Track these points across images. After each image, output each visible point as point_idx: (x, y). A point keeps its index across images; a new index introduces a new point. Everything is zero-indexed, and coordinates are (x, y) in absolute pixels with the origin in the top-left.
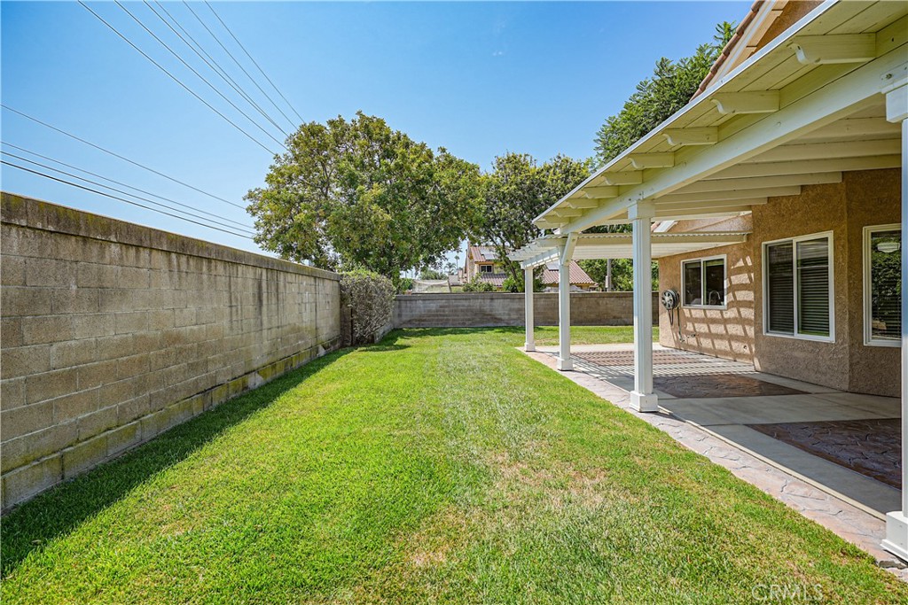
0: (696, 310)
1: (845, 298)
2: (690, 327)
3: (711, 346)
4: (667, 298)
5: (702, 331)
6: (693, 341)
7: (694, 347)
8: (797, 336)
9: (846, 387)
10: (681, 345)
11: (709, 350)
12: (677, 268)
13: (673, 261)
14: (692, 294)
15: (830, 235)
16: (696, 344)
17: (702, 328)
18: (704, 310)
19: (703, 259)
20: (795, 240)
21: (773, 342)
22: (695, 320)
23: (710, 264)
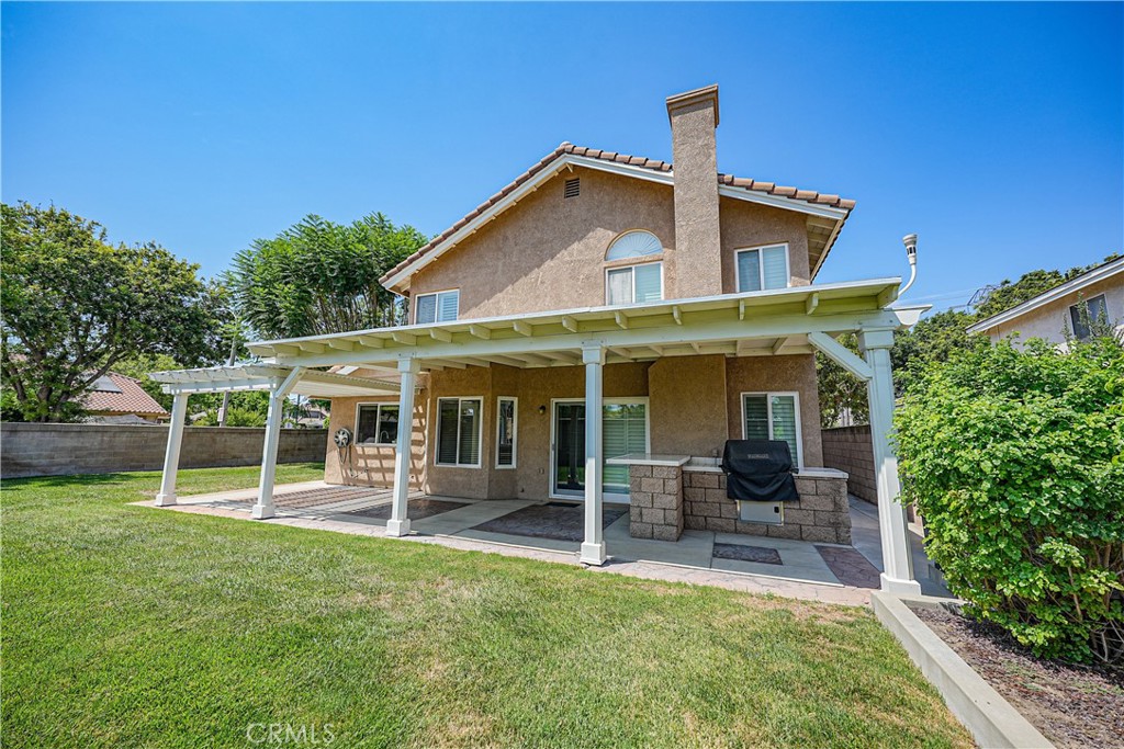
0: (370, 448)
1: (488, 439)
2: (361, 463)
3: (381, 479)
4: (341, 437)
5: (374, 466)
6: (363, 476)
7: (363, 482)
8: (458, 465)
9: (486, 497)
10: (349, 482)
11: (379, 483)
12: (353, 409)
13: (348, 402)
14: (366, 434)
15: (481, 398)
16: (366, 478)
17: (375, 464)
18: (378, 448)
19: (380, 404)
20: (461, 399)
21: (440, 471)
22: (366, 457)
23: (385, 409)
